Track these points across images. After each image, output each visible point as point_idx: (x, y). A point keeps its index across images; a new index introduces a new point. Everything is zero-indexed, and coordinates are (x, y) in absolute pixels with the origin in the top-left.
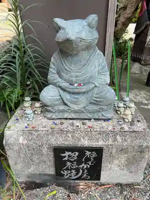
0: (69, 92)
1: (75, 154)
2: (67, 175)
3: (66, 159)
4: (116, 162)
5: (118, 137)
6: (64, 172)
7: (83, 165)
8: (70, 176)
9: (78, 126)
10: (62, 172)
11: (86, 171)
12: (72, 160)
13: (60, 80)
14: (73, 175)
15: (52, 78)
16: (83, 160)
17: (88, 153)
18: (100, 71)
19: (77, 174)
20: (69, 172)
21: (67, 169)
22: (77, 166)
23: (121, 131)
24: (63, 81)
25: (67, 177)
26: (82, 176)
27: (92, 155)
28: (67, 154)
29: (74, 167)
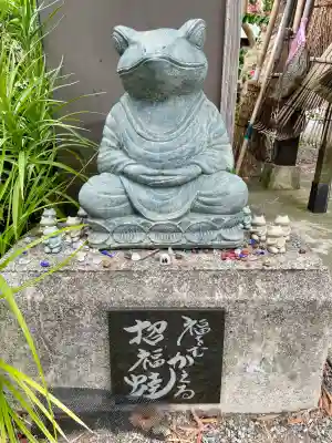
0: (145, 184)
1: (158, 327)
2: (139, 387)
3: (137, 340)
4: (257, 349)
5: (258, 283)
6: (130, 379)
7: (178, 357)
8: (147, 392)
9: (166, 261)
10: (126, 379)
11: (185, 375)
12: (153, 343)
13: (126, 158)
14: (153, 389)
15: (108, 157)
16: (179, 343)
17: (190, 323)
18: (213, 142)
19: (163, 385)
20: (145, 379)
21: (139, 371)
22: (163, 361)
23: (263, 270)
24: (132, 161)
25: (139, 394)
26: (175, 389)
27: (199, 329)
28: (140, 326)
29: (157, 365)
